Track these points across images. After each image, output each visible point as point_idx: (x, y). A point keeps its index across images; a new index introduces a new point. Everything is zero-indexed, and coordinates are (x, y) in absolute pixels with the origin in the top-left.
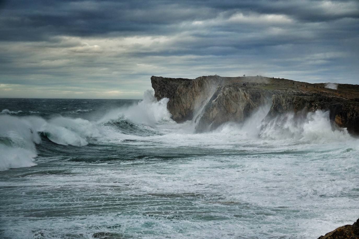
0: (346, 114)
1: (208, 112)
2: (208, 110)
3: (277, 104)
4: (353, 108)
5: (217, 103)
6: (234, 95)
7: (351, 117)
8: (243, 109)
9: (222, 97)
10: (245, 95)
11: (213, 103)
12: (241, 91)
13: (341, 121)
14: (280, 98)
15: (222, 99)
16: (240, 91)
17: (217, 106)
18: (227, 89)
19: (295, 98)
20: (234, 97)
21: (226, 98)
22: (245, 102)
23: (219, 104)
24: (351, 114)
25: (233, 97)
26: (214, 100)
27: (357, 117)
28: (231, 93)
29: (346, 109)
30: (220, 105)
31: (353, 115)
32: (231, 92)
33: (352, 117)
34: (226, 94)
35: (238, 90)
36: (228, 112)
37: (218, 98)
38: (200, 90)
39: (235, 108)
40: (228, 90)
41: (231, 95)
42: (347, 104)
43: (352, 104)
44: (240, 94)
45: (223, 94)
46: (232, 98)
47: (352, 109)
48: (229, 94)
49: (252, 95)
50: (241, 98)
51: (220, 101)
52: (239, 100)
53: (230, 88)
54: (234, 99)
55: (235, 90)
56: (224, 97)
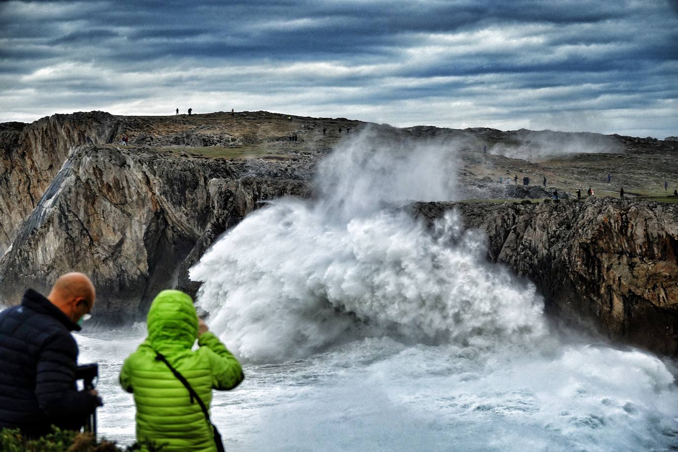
1: (30, 244)
2: (30, 236)
3: (226, 212)
5: (59, 211)
6: (110, 180)
8: (143, 231)
9: (73, 189)
10: (148, 182)
11: (46, 211)
12: (134, 167)
14: (236, 190)
15: (73, 195)
16: (129, 166)
17: (56, 220)
18: (88, 159)
19: (289, 187)
20: (110, 186)
21: (86, 192)
22: (150, 205)
23: (63, 212)
25: (109, 188)
26: (50, 201)
28: (101, 175)
30: (66, 217)
32: (100, 170)
34: (83, 179)
35: (123, 164)
36: (96, 244)
37: (63, 193)
38: (49, 164)
39: (117, 228)
40: (91, 162)
41: (102, 182)
44: (130, 178)
45: (78, 178)
46: (105, 191)
48: (93, 178)
49: (170, 181)
50: (136, 191)
51: (69, 202)
52: (128, 199)
53: (97, 157)
54: (110, 194)
55: (113, 163)
56: (80, 189)
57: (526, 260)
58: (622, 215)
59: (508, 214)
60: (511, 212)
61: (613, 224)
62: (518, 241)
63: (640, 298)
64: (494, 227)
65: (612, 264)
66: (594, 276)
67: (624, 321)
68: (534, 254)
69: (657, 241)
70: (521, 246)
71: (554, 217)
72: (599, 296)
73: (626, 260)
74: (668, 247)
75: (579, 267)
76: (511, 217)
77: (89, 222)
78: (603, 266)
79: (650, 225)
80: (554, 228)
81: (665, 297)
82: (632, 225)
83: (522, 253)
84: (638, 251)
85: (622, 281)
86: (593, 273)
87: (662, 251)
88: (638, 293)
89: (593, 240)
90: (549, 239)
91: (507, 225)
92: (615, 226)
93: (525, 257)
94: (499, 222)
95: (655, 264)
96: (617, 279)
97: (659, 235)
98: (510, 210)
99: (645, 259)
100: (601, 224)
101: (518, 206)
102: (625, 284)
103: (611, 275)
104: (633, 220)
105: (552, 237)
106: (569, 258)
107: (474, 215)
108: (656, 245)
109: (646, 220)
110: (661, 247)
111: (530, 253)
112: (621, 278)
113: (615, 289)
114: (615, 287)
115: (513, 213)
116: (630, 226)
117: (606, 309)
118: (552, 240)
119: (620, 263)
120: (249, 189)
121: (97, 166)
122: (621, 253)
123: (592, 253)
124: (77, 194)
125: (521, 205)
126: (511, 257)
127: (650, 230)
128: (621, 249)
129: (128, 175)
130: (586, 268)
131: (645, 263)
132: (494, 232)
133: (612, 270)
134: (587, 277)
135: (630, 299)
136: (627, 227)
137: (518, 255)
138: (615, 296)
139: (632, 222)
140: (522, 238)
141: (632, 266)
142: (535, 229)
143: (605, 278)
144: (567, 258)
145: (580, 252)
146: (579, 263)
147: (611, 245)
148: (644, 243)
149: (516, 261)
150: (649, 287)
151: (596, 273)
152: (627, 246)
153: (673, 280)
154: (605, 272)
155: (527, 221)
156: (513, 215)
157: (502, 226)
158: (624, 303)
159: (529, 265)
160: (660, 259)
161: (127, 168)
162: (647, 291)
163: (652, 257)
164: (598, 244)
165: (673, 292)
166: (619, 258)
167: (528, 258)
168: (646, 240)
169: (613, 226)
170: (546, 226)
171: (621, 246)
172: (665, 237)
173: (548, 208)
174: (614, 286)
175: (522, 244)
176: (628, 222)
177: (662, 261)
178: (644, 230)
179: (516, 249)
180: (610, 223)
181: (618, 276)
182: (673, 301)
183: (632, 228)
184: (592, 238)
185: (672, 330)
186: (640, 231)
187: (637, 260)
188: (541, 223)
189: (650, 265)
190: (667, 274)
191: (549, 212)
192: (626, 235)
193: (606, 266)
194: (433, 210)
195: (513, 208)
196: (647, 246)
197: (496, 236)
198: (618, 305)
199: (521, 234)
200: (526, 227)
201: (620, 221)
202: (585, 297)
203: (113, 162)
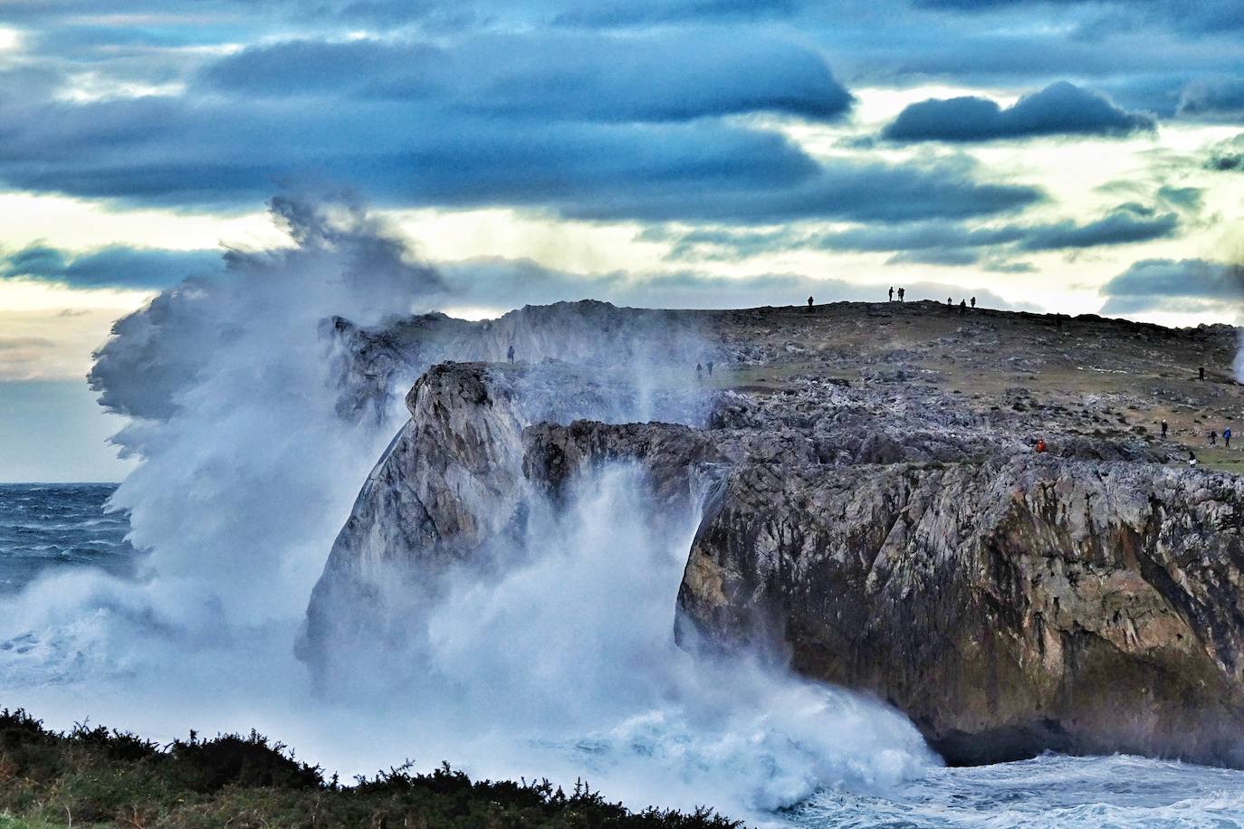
0: (750, 540)
4: (803, 504)
5: (386, 487)
6: (461, 428)
7: (781, 558)
9: (411, 445)
11: (371, 485)
12: (498, 405)
13: (719, 582)
14: (566, 445)
15: (410, 455)
16: (491, 403)
17: (383, 502)
18: (427, 389)
20: (461, 440)
21: (433, 451)
23: (392, 488)
24: (787, 541)
25: (461, 443)
27: (820, 557)
28: (447, 418)
29: (750, 510)
30: (398, 497)
31: (795, 551)
32: (445, 409)
33: (787, 557)
34: (421, 426)
35: (481, 399)
36: (445, 546)
39: (479, 517)
40: (429, 396)
41: (449, 431)
42: (760, 476)
43: (799, 475)
45: (417, 425)
46: (454, 448)
47: (792, 504)
48: (435, 424)
50: (503, 448)
51: (403, 468)
52: (491, 463)
53: (440, 385)
54: (462, 453)
55: (466, 396)
56: (423, 445)
57: (916, 568)
58: (1045, 489)
59: (896, 487)
60: (902, 482)
61: (1031, 504)
62: (909, 534)
63: (1093, 636)
64: (870, 509)
65: (1039, 576)
66: (1010, 597)
67: (1064, 676)
68: (931, 557)
69: (1107, 533)
70: (912, 544)
71: (970, 493)
72: (1020, 630)
73: (1061, 568)
74: (1126, 545)
75: (983, 580)
76: (902, 492)
77: (436, 505)
78: (1025, 578)
79: (1095, 506)
80: (969, 512)
81: (1134, 635)
82: (1064, 506)
83: (912, 555)
84: (1075, 552)
85: (1062, 606)
86: (1008, 592)
87: (1116, 552)
88: (1090, 627)
89: (1001, 532)
90: (958, 531)
91: (893, 505)
92: (1034, 508)
93: (916, 563)
94: (879, 500)
95: (1109, 576)
96: (1052, 601)
97: (1110, 524)
98: (900, 478)
99: (1091, 567)
100: (1011, 503)
101: (916, 472)
102: (1066, 610)
103: (1041, 595)
104: (1065, 495)
105: (964, 527)
106: (971, 564)
107: (839, 487)
108: (1105, 541)
109: (1088, 497)
110: (1114, 546)
111: (925, 557)
112: (1059, 601)
113: (1048, 619)
114: (1047, 616)
115: (905, 484)
116: (1060, 506)
117: (1034, 654)
118: (963, 532)
119: (1053, 574)
120: (584, 442)
121: (439, 402)
122: (1052, 556)
123: (1005, 557)
124: (418, 452)
125: (922, 471)
126: (895, 562)
127: (1094, 515)
128: (1048, 547)
129: (488, 419)
130: (995, 582)
131: (1094, 573)
132: (870, 518)
133: (1041, 586)
134: (998, 598)
135: (1074, 637)
136: (1054, 510)
137: (906, 558)
138: (1048, 633)
139: (1064, 500)
140: (915, 529)
141: (1073, 579)
142: (937, 513)
143: (1030, 599)
144: (968, 564)
145: (982, 553)
146: (983, 572)
147: (1032, 541)
148: (1085, 538)
149: (901, 569)
150: (1107, 617)
151: (1013, 591)
152: (1057, 543)
153: (1144, 604)
154: (1030, 590)
155: (927, 498)
156: (906, 488)
157: (884, 507)
158: (1064, 646)
159: (921, 576)
160: (1116, 566)
161: (487, 407)
162: (1105, 624)
163: (1101, 565)
164: (1009, 538)
165: (1148, 626)
166: (1050, 565)
167: (920, 564)
168: (1088, 532)
169: (1031, 509)
170: (955, 508)
171: (1049, 544)
172: (1119, 528)
173: (963, 476)
174: (1046, 614)
175: (915, 541)
176: (1056, 501)
177: (1120, 570)
178: (1085, 514)
179: (905, 548)
180: (1026, 502)
181: (1053, 596)
182: (1148, 643)
183: (1064, 512)
184: (998, 528)
185: (1151, 696)
186: (1077, 517)
187: (1077, 567)
188: (948, 502)
189: (1101, 577)
190: (1132, 594)
191: (964, 483)
192: (1055, 525)
193: (1029, 579)
194: (764, 478)
195: (908, 477)
196: (1090, 544)
197: (872, 526)
198: (1054, 647)
199: (916, 522)
200: (925, 510)
201: (1042, 499)
202: (1000, 633)
203: (466, 394)
